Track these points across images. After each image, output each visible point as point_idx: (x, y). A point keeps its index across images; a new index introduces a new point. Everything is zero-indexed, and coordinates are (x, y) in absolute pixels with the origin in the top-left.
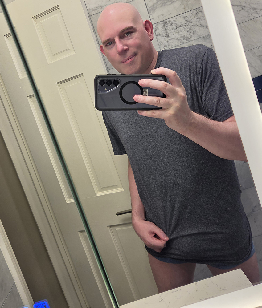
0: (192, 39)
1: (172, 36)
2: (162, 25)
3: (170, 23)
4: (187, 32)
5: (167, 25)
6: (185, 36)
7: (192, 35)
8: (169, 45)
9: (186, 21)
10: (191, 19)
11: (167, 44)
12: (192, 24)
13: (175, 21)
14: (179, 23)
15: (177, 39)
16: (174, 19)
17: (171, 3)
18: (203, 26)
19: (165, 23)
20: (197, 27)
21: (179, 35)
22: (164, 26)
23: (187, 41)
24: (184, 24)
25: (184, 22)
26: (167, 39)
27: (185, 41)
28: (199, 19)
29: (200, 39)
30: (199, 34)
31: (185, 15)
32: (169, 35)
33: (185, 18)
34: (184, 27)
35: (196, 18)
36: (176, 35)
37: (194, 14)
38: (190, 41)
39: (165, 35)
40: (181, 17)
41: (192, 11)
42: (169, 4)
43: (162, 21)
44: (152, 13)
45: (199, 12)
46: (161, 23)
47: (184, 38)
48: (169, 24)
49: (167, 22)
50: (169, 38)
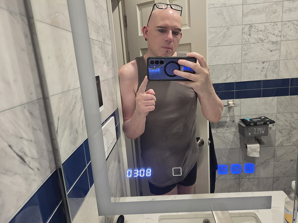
0: (265, 41)
1: (253, 35)
2: (249, 27)
3: (255, 27)
4: (264, 36)
5: (252, 28)
6: (261, 38)
7: (266, 39)
8: (248, 41)
9: (265, 28)
10: (269, 28)
11: (248, 40)
12: (268, 32)
13: (258, 27)
14: (260, 29)
15: (255, 39)
16: (258, 25)
17: (260, 14)
18: (274, 35)
19: (251, 26)
20: (271, 34)
21: (257, 36)
22: (250, 28)
23: (261, 42)
24: (263, 30)
25: (263, 28)
26: (249, 37)
27: (260, 41)
28: (273, 30)
29: (270, 43)
30: (271, 39)
31: (266, 24)
32: (251, 35)
33: (265, 26)
34: (263, 32)
35: (272, 28)
36: (256, 36)
37: (272, 25)
38: (263, 42)
39: (248, 34)
40: (262, 25)
41: (271, 23)
42: (258, 15)
43: (250, 24)
44: (244, 17)
45: (275, 25)
46: (249, 25)
47: (260, 39)
48: (253, 28)
49: (253, 26)
50: (250, 37)
